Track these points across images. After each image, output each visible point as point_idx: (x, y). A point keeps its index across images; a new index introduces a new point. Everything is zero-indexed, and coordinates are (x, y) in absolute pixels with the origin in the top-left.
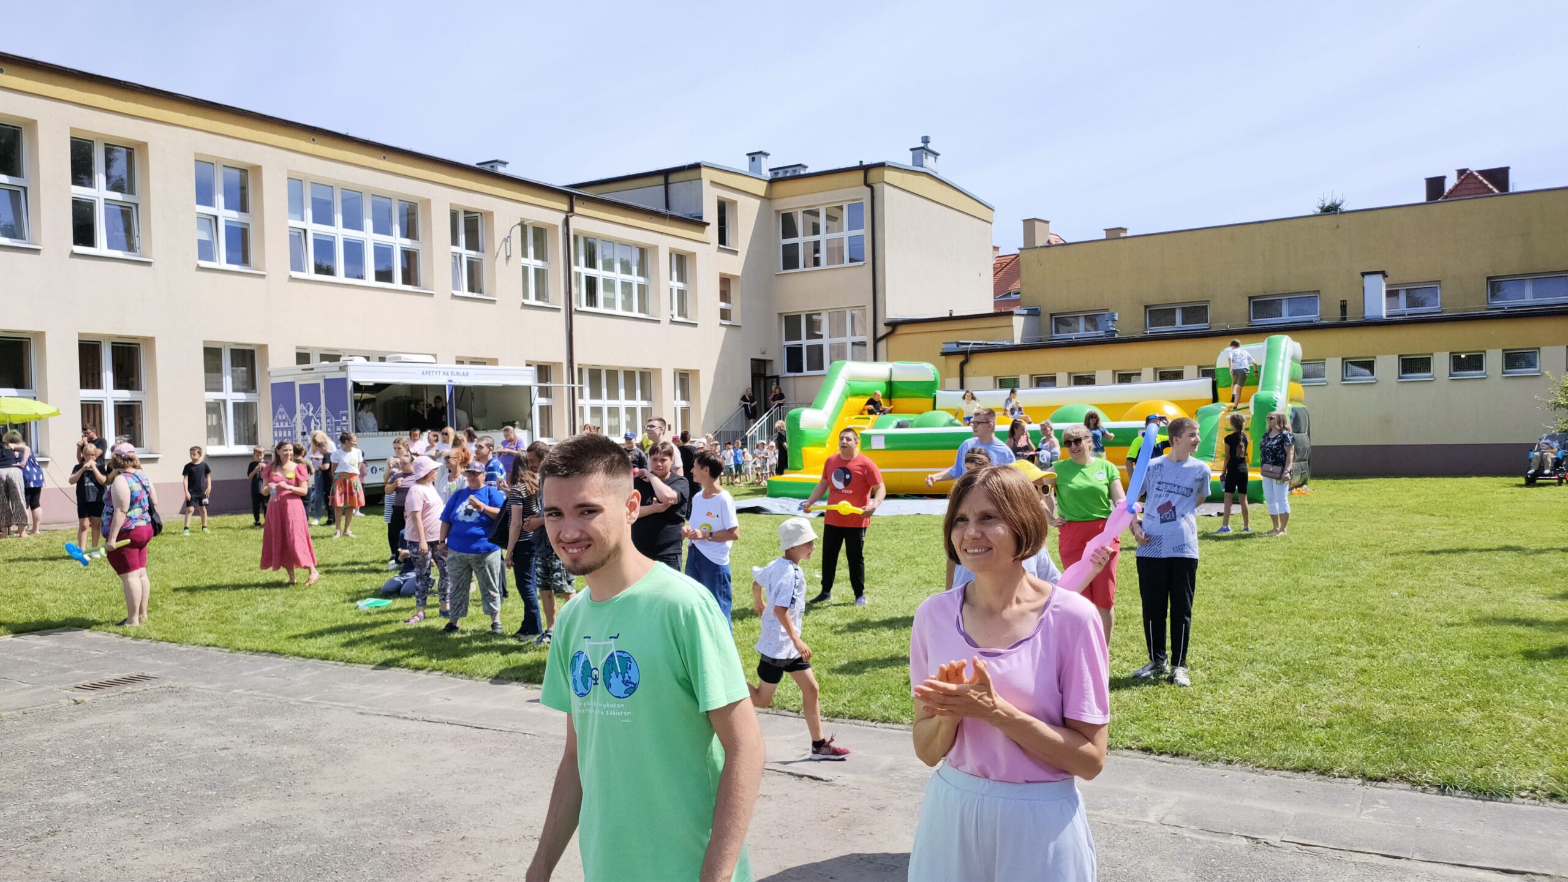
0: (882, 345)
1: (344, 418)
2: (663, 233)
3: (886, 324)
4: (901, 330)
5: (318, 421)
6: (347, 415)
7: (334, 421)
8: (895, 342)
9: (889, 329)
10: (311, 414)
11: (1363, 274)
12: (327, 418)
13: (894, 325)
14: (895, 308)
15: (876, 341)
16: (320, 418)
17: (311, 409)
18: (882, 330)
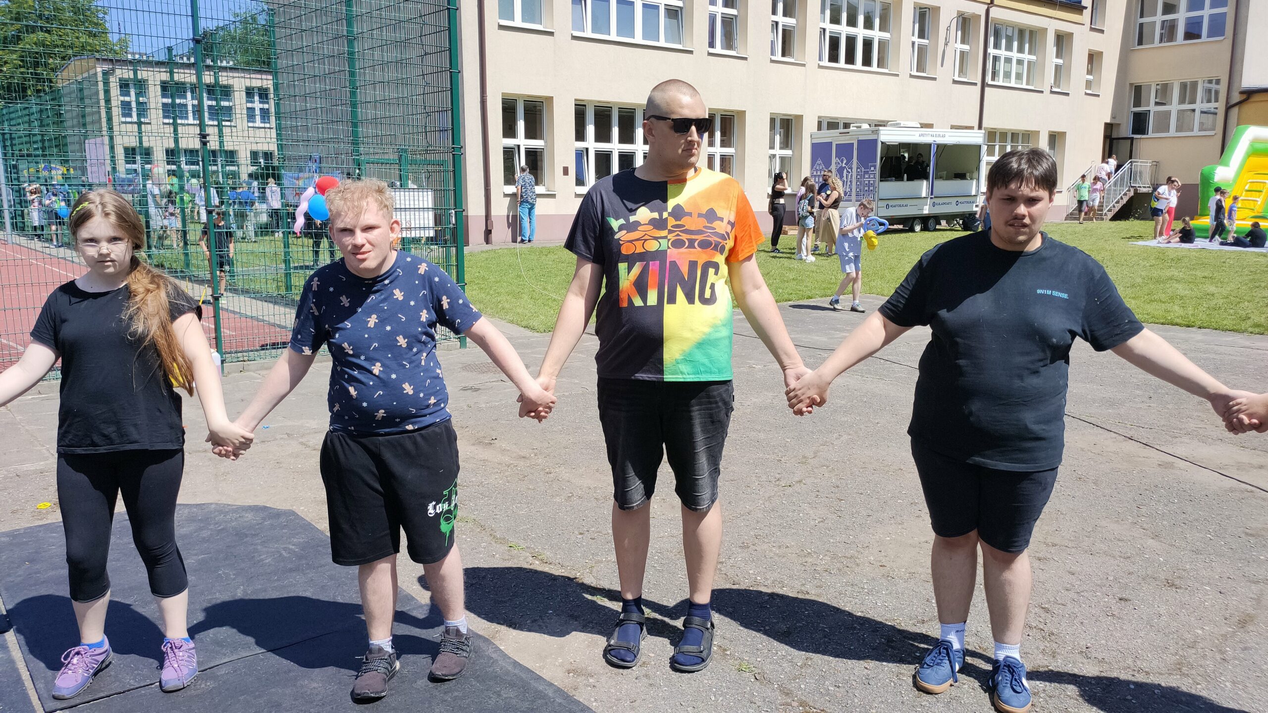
0: (1235, 111)
1: (872, 169)
2: (1051, 18)
3: (1241, 93)
4: (1255, 98)
5: (850, 170)
6: (875, 167)
7: (863, 170)
8: (1248, 108)
9: (1244, 97)
10: (844, 165)
12: (857, 168)
13: (1249, 94)
14: (1252, 78)
15: (1229, 108)
16: (851, 168)
17: (845, 162)
18: (1236, 97)
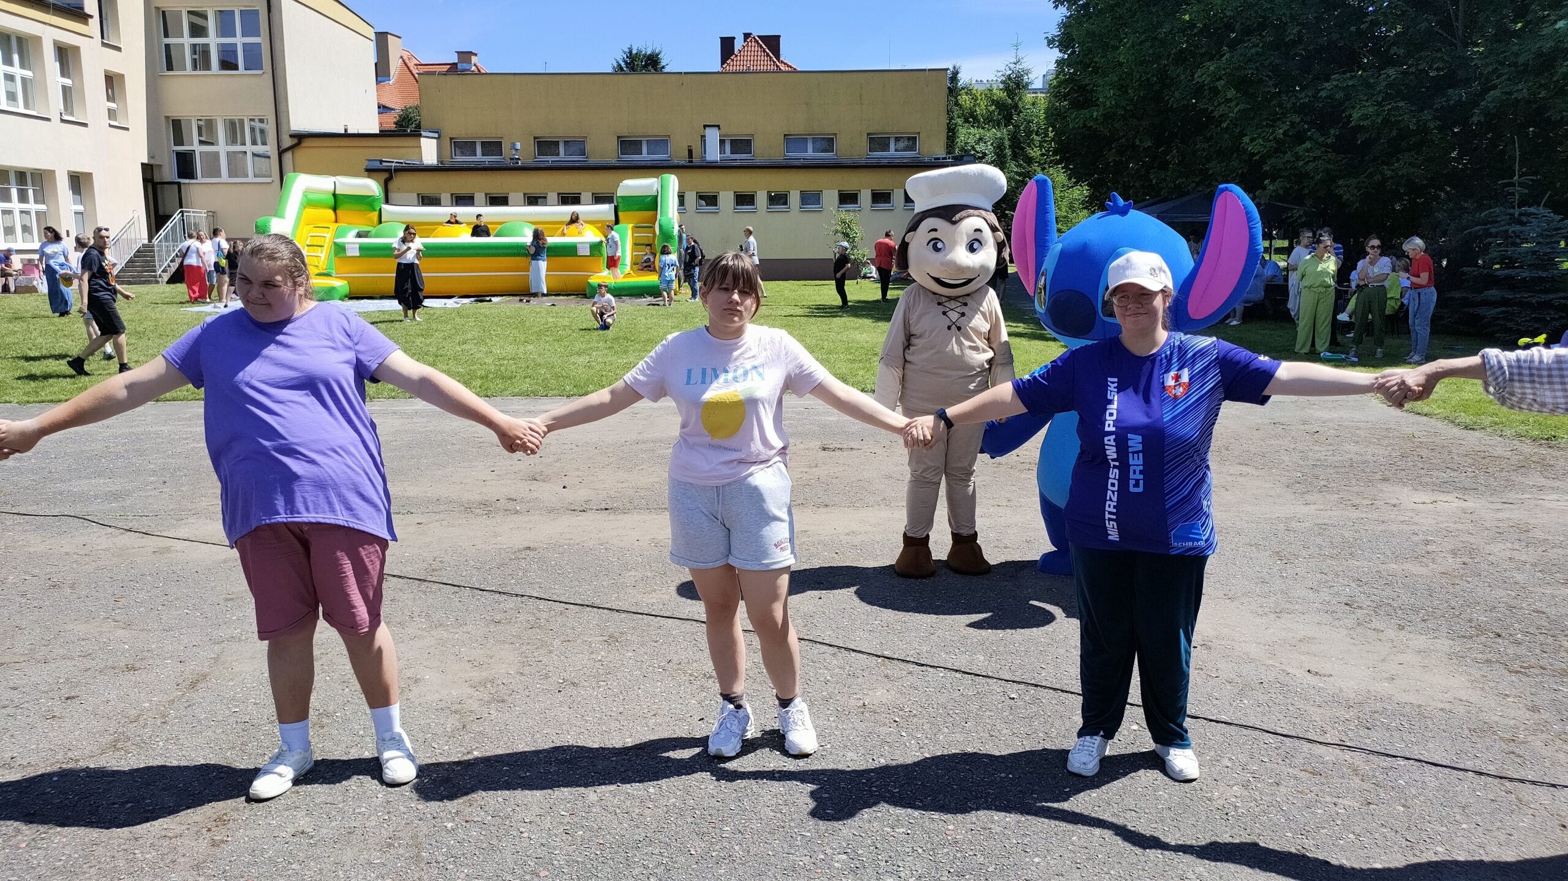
0: (288, 156)
2: (45, 23)
3: (291, 136)
4: (307, 143)
8: (302, 154)
9: (295, 141)
11: (705, 126)
13: (300, 138)
14: (300, 120)
15: (281, 153)
18: (287, 142)
